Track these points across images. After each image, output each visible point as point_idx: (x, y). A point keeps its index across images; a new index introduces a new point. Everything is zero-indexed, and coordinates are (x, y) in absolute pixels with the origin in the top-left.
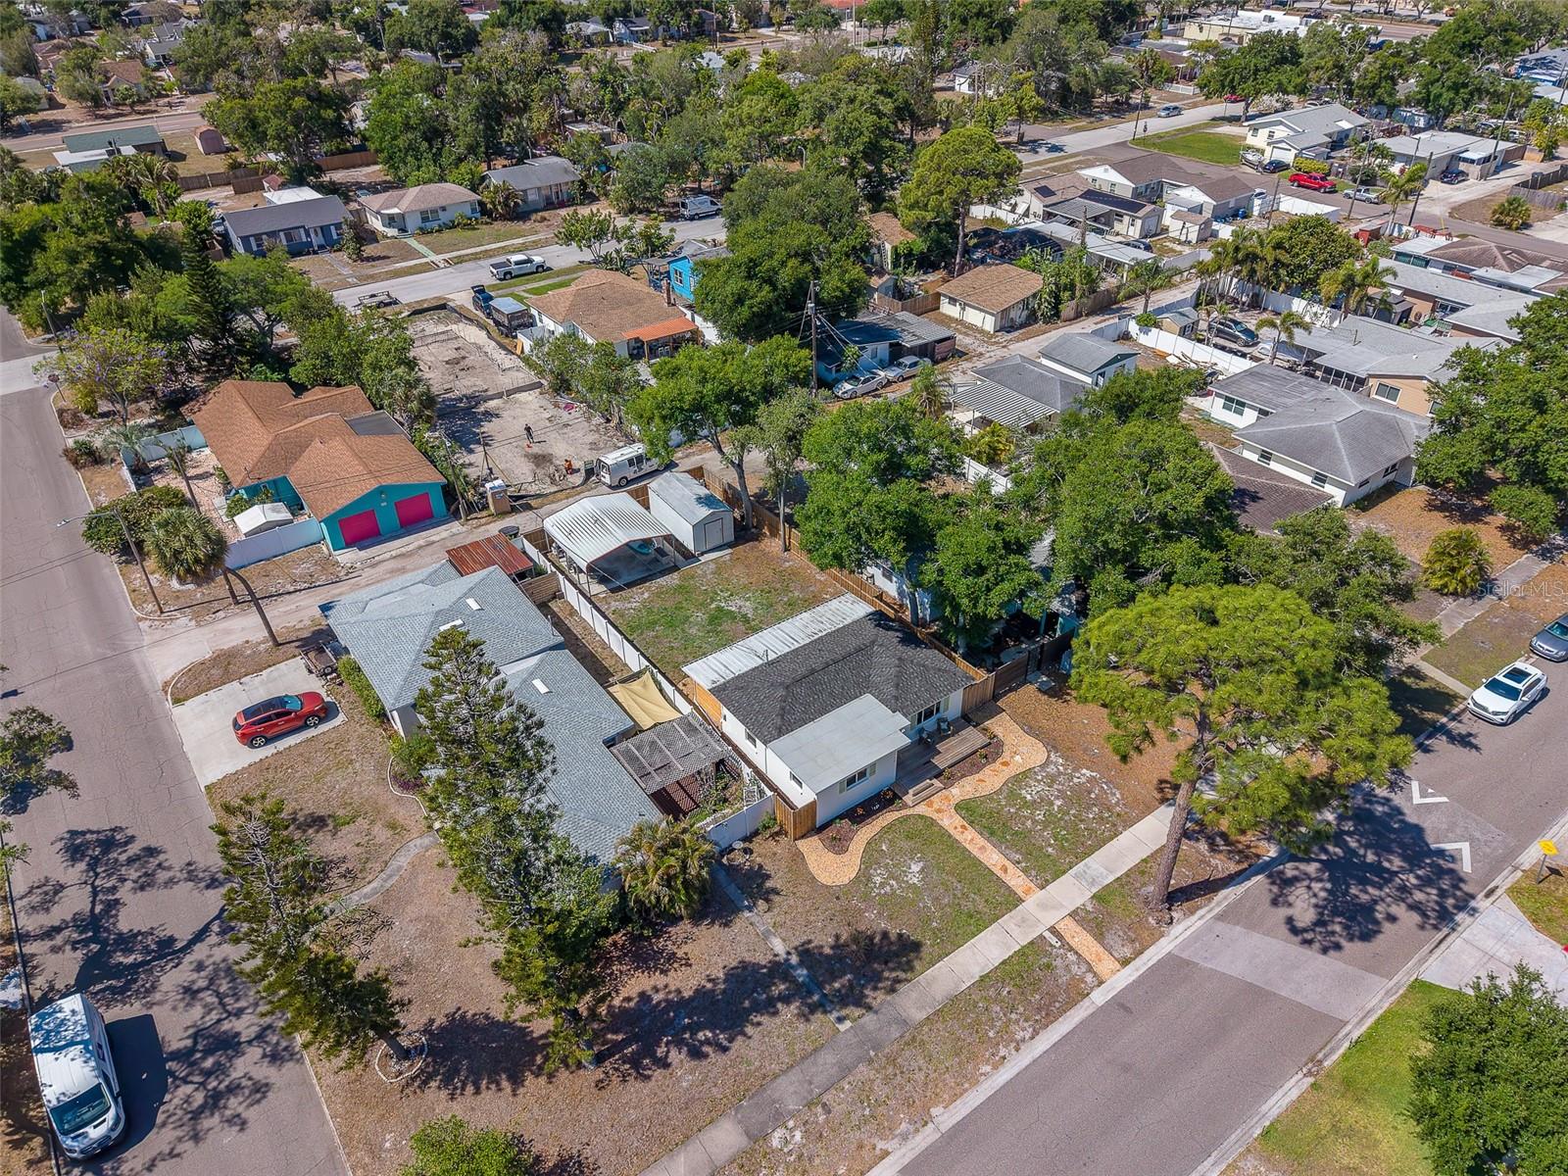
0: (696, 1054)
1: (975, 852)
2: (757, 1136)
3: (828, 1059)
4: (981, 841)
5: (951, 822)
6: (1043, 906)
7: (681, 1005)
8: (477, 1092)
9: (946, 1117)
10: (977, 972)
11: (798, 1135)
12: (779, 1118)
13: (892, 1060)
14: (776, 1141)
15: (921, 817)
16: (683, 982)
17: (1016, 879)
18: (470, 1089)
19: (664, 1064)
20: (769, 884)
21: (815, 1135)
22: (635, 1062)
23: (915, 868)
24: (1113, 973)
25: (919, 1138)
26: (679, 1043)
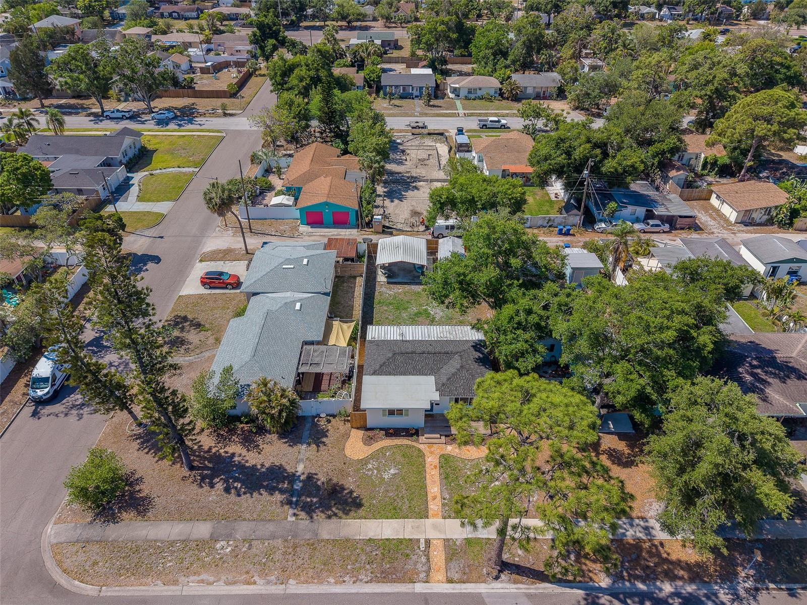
0: (227, 490)
1: (428, 481)
2: (214, 538)
3: (271, 527)
4: (437, 478)
5: (432, 460)
6: (435, 527)
7: (241, 467)
8: (147, 453)
9: (294, 587)
10: (371, 535)
11: (229, 549)
12: (228, 537)
13: (295, 547)
14: (218, 546)
15: (419, 450)
16: (252, 459)
17: (434, 506)
18: (146, 450)
19: (212, 486)
20: (324, 439)
21: (235, 554)
22: (203, 478)
23: (392, 471)
24: (439, 581)
25: (274, 587)
26: (226, 481)
